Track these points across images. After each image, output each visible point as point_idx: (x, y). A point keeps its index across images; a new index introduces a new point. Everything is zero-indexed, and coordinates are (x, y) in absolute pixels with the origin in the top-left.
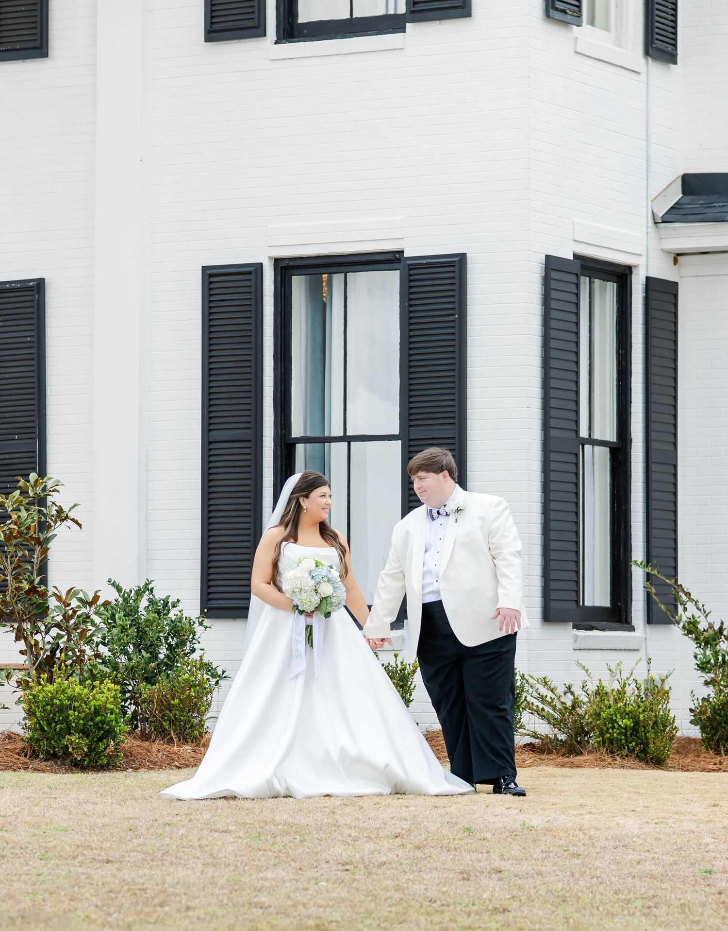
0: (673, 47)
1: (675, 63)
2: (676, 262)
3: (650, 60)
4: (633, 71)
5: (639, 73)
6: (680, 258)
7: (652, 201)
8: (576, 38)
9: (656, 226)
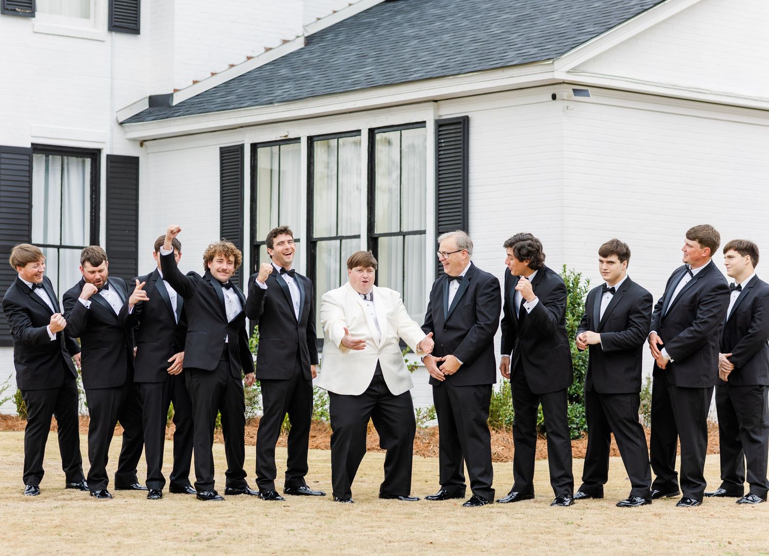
0: (135, 25)
1: (139, 34)
2: (141, 145)
3: (113, 33)
4: (97, 40)
5: (103, 41)
6: (145, 143)
7: (117, 112)
8: (33, 25)
9: (122, 126)
